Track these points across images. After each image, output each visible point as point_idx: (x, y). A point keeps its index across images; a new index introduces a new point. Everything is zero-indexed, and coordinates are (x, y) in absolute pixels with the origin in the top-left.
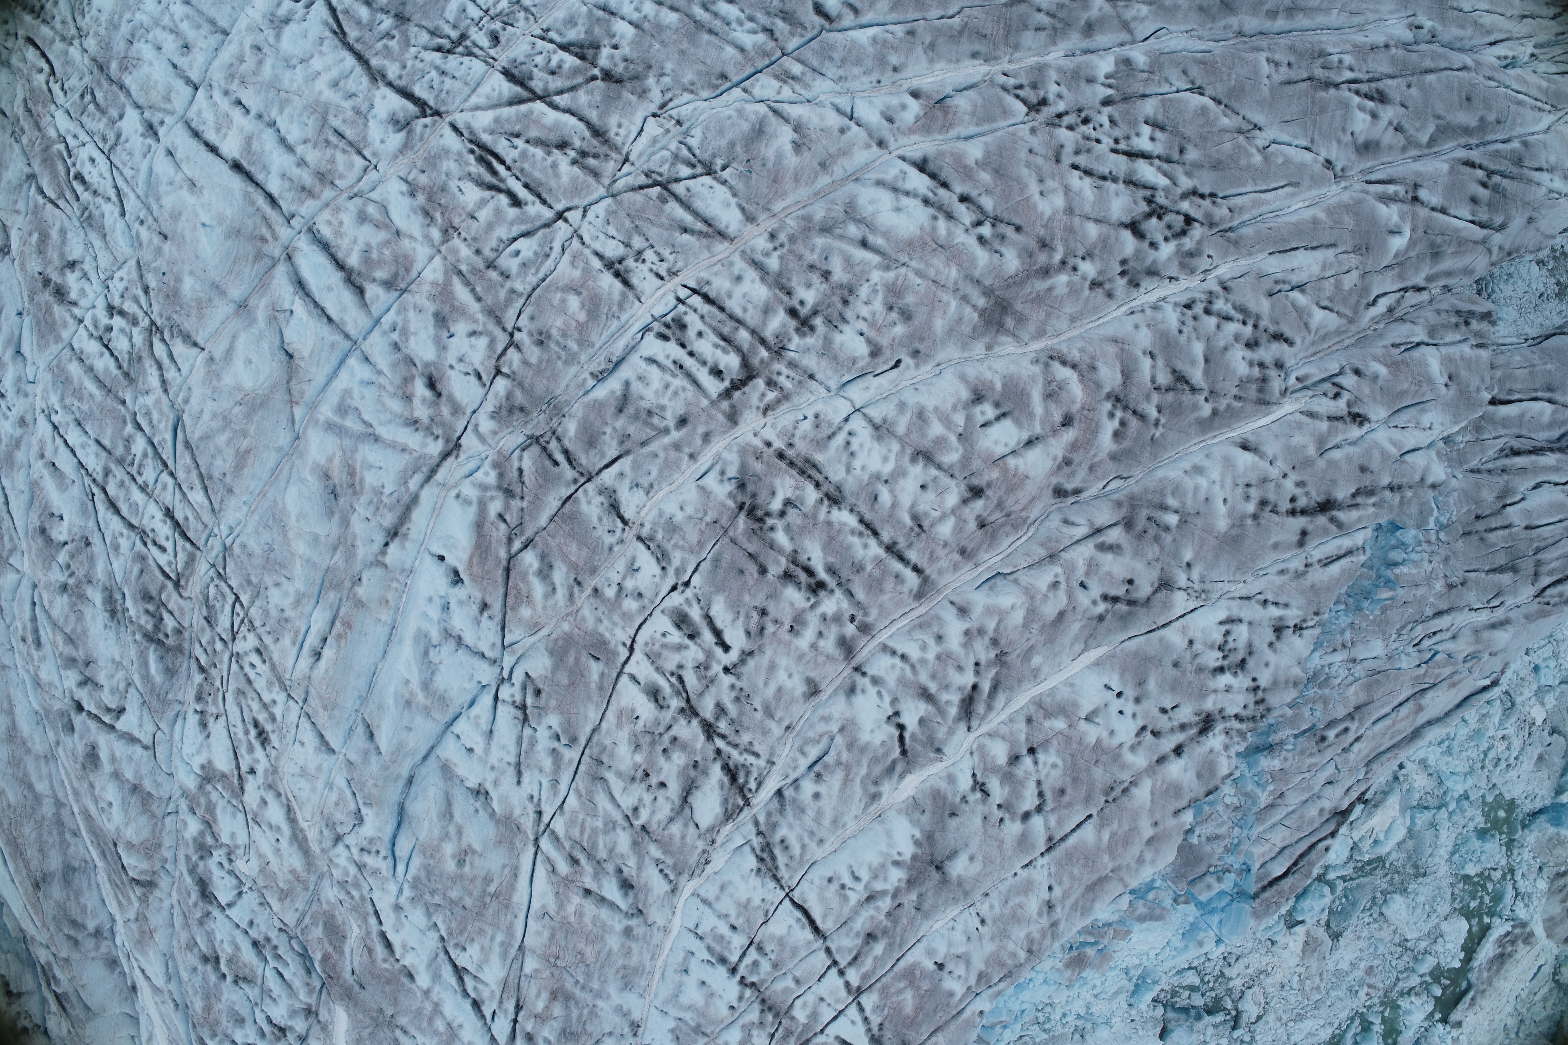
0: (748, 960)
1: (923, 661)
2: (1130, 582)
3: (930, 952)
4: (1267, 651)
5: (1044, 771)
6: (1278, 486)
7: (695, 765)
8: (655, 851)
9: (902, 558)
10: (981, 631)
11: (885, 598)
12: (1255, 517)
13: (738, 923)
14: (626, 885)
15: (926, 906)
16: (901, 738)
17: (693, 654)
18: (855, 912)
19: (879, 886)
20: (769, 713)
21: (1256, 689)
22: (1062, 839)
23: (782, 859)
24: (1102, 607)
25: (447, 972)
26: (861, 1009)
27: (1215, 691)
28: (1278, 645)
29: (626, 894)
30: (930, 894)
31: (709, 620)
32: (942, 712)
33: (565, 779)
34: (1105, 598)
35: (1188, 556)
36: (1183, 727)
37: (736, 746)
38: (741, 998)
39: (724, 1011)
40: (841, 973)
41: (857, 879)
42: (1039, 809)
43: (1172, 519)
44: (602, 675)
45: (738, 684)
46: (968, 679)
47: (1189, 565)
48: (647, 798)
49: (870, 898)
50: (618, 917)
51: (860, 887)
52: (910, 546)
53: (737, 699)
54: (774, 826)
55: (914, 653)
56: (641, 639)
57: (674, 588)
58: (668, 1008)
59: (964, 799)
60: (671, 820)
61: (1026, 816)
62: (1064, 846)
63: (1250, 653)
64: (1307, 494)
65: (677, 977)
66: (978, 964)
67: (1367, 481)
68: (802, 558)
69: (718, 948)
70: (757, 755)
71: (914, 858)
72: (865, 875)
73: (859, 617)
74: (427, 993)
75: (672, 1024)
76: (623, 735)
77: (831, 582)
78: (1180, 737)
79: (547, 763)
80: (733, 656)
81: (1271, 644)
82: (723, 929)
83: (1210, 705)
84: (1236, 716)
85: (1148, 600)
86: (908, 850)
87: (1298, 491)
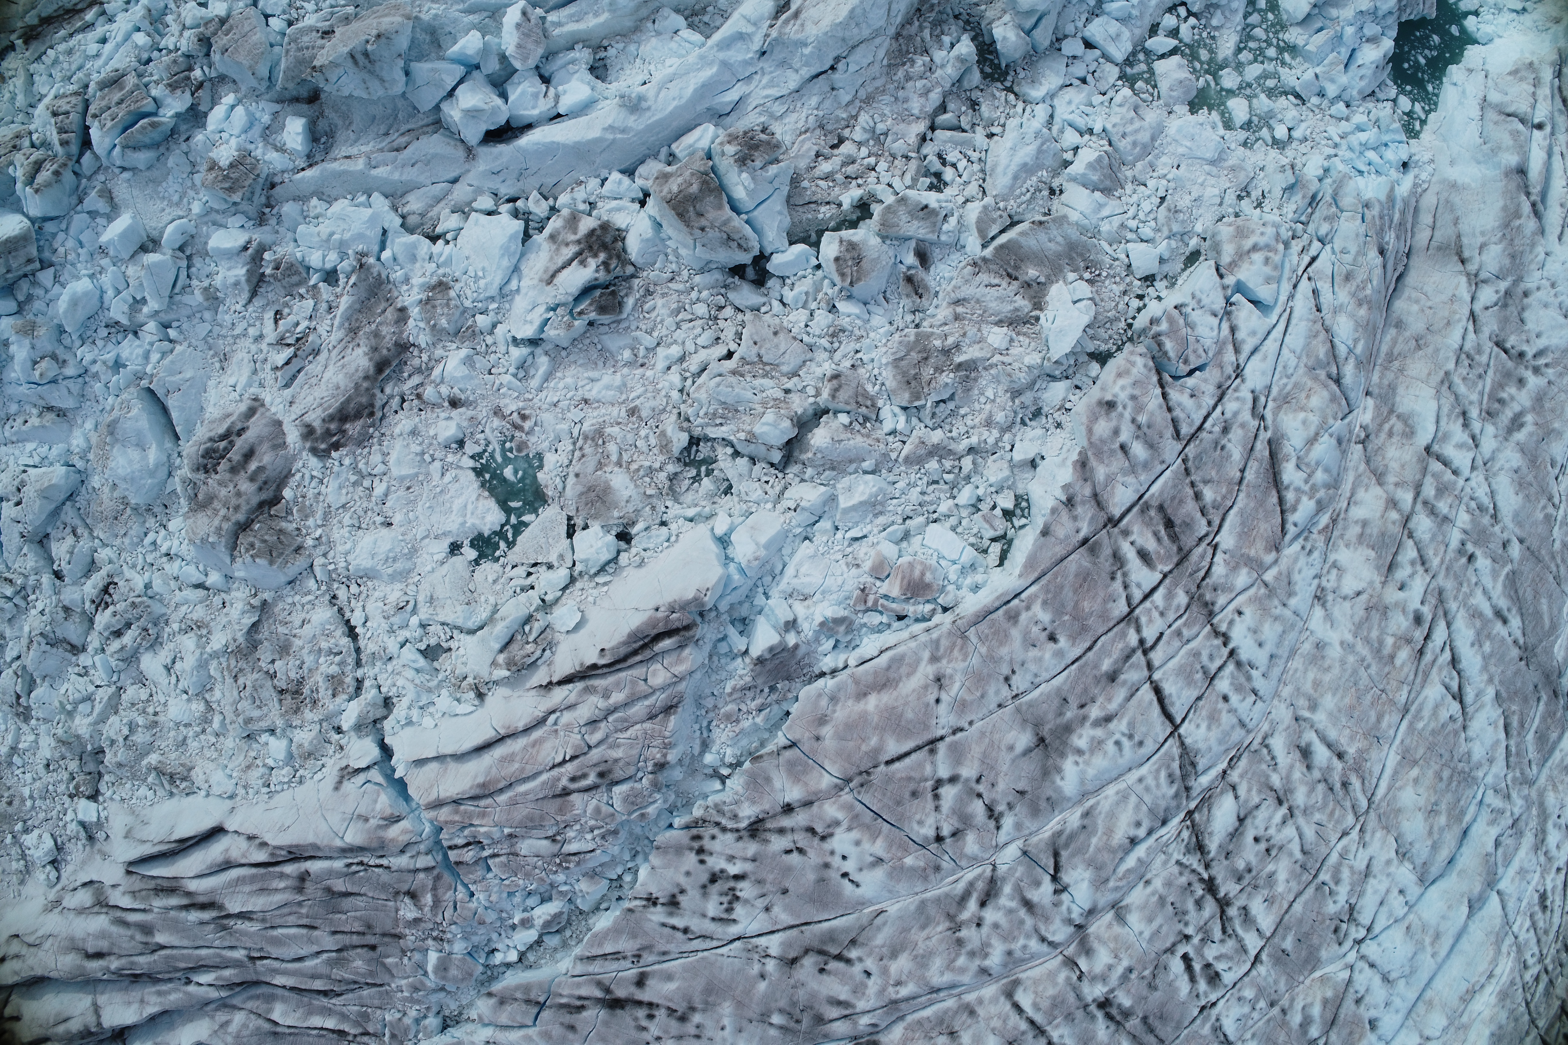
0: (1218, 663)
1: (1028, 937)
2: (822, 971)
3: (1060, 654)
4: (688, 887)
5: (931, 821)
6: (666, 1032)
7: (1228, 855)
8: (1276, 780)
9: (1032, 1022)
10: (972, 954)
11: (1051, 992)
12: (693, 1009)
13: (1221, 705)
14: (1306, 753)
15: (1056, 702)
16: (1057, 868)
17: (1211, 953)
18: (1122, 706)
19: (1099, 732)
20: (1162, 900)
21: (701, 851)
22: (919, 748)
23: (1176, 765)
24: (853, 954)
25: (1469, 698)
26: (1128, 599)
27: (745, 859)
28: (676, 891)
29: (1309, 745)
30: (1051, 716)
31: (1193, 979)
32: (1018, 890)
33: (1334, 858)
34: (848, 961)
35: (762, 986)
36: (781, 831)
37: (1193, 871)
38: (1231, 623)
39: (1248, 611)
40: (1142, 642)
41: (1118, 743)
42: (939, 783)
43: (776, 1019)
44: (1284, 938)
45: (1181, 926)
46: (990, 915)
47: (763, 976)
48: (1272, 831)
49: (1108, 719)
50: (1320, 726)
51: (1117, 736)
52: (1023, 1033)
53: (1185, 913)
54: (1176, 796)
55: (1034, 944)
56: (1248, 965)
57: (1214, 1004)
58: (1293, 617)
59: (1010, 806)
60: (1257, 807)
61: (953, 779)
62: (919, 742)
63: (704, 887)
64: (636, 1019)
65: (1280, 652)
66: (1016, 633)
67: (568, 1019)
68: (1113, 1027)
69: (1242, 680)
70: (1178, 863)
71: (1063, 755)
72: (1110, 747)
73: (1075, 978)
74: (1491, 680)
75: (1293, 602)
76: (1280, 888)
77: (1093, 1008)
78: (786, 822)
79: (1345, 874)
80: (1181, 950)
81: (682, 892)
82: (1234, 698)
83: (752, 848)
84: (724, 830)
85: (807, 951)
86: (1069, 766)
87: (644, 1023)
